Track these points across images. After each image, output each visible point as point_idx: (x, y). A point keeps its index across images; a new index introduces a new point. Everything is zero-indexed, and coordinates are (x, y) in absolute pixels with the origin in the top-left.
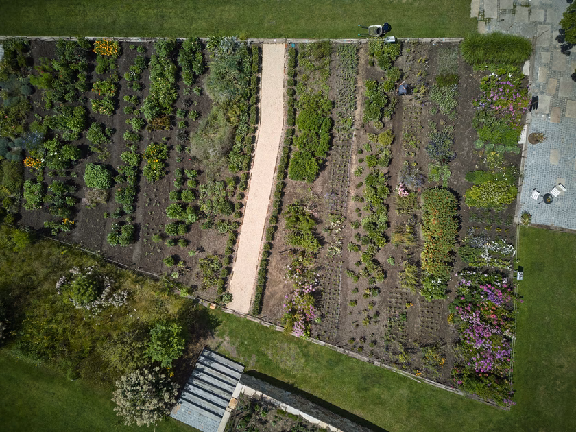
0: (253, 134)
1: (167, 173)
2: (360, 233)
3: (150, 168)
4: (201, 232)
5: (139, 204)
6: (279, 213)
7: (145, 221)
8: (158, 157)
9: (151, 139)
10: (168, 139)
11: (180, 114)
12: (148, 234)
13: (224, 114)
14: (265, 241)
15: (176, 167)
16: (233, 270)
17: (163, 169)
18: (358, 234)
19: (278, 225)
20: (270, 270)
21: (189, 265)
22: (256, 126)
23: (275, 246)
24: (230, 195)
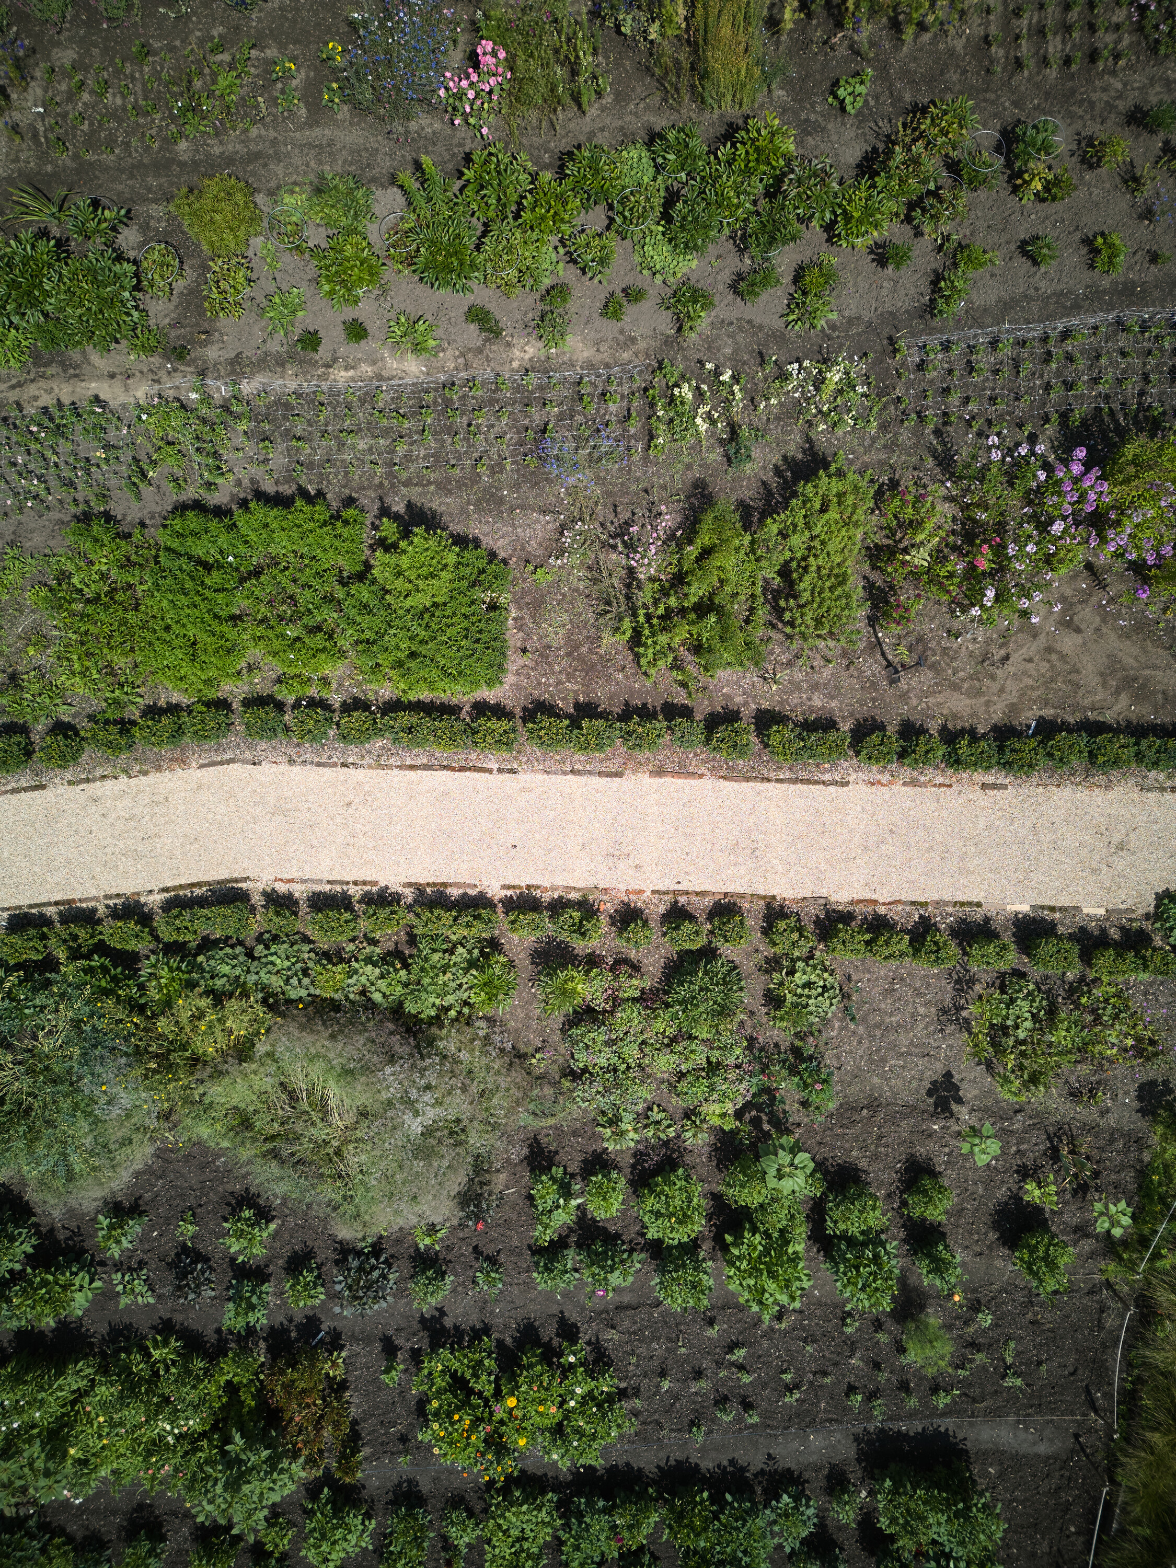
0: (304, 908)
1: (569, 1332)
2: (726, 277)
3: (558, 1431)
4: (848, 1109)
5: (754, 1460)
6: (686, 712)
7: (840, 1414)
8: (489, 1390)
9: (404, 1439)
10: (390, 1349)
11: (252, 1307)
12: (904, 1386)
13: (218, 1074)
14: (847, 766)
15: (530, 1285)
16: (1025, 908)
17: (550, 1355)
18: (734, 287)
19: (747, 712)
20: (997, 715)
21: (1036, 1145)
22: (257, 899)
23: (863, 712)
24: (632, 986)
